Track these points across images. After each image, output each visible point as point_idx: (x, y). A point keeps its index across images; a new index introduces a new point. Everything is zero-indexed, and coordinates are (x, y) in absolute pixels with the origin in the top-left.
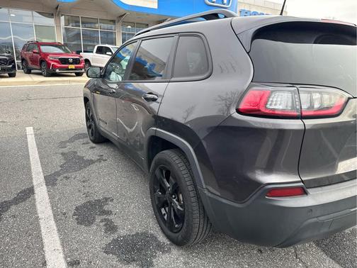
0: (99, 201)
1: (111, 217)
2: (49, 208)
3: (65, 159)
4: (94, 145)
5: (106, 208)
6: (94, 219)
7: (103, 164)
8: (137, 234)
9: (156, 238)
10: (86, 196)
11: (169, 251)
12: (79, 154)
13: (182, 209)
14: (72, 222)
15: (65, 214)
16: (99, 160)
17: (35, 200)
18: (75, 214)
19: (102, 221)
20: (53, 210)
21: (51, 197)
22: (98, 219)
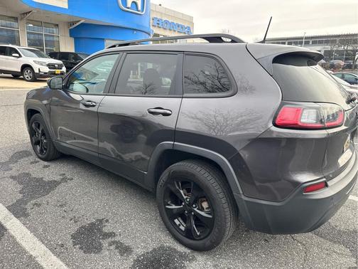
0: (93, 224)
1: (117, 239)
2: (39, 243)
3: (21, 183)
4: (46, 163)
5: (105, 230)
6: (100, 244)
7: (71, 184)
8: (154, 250)
9: (175, 249)
10: (75, 222)
11: (194, 259)
12: (34, 176)
13: (210, 216)
14: (77, 253)
15: (62, 246)
16: (65, 180)
17: (12, 237)
18: (75, 244)
19: (110, 245)
20: (46, 245)
21: (34, 230)
22: (105, 243)
